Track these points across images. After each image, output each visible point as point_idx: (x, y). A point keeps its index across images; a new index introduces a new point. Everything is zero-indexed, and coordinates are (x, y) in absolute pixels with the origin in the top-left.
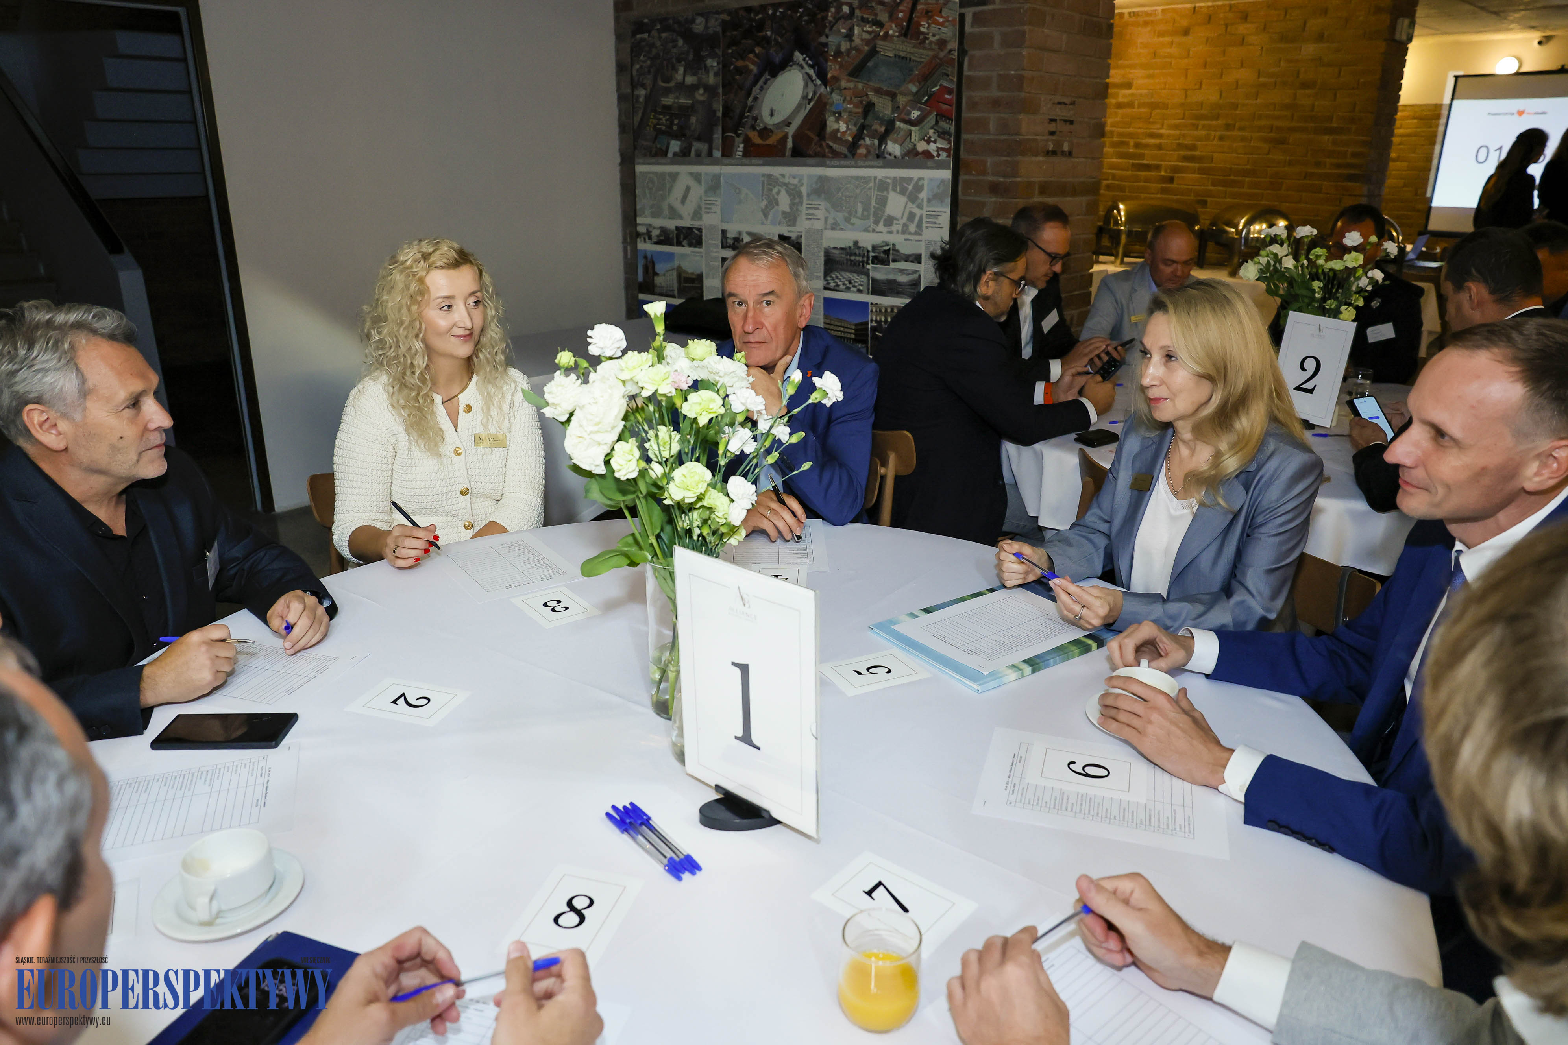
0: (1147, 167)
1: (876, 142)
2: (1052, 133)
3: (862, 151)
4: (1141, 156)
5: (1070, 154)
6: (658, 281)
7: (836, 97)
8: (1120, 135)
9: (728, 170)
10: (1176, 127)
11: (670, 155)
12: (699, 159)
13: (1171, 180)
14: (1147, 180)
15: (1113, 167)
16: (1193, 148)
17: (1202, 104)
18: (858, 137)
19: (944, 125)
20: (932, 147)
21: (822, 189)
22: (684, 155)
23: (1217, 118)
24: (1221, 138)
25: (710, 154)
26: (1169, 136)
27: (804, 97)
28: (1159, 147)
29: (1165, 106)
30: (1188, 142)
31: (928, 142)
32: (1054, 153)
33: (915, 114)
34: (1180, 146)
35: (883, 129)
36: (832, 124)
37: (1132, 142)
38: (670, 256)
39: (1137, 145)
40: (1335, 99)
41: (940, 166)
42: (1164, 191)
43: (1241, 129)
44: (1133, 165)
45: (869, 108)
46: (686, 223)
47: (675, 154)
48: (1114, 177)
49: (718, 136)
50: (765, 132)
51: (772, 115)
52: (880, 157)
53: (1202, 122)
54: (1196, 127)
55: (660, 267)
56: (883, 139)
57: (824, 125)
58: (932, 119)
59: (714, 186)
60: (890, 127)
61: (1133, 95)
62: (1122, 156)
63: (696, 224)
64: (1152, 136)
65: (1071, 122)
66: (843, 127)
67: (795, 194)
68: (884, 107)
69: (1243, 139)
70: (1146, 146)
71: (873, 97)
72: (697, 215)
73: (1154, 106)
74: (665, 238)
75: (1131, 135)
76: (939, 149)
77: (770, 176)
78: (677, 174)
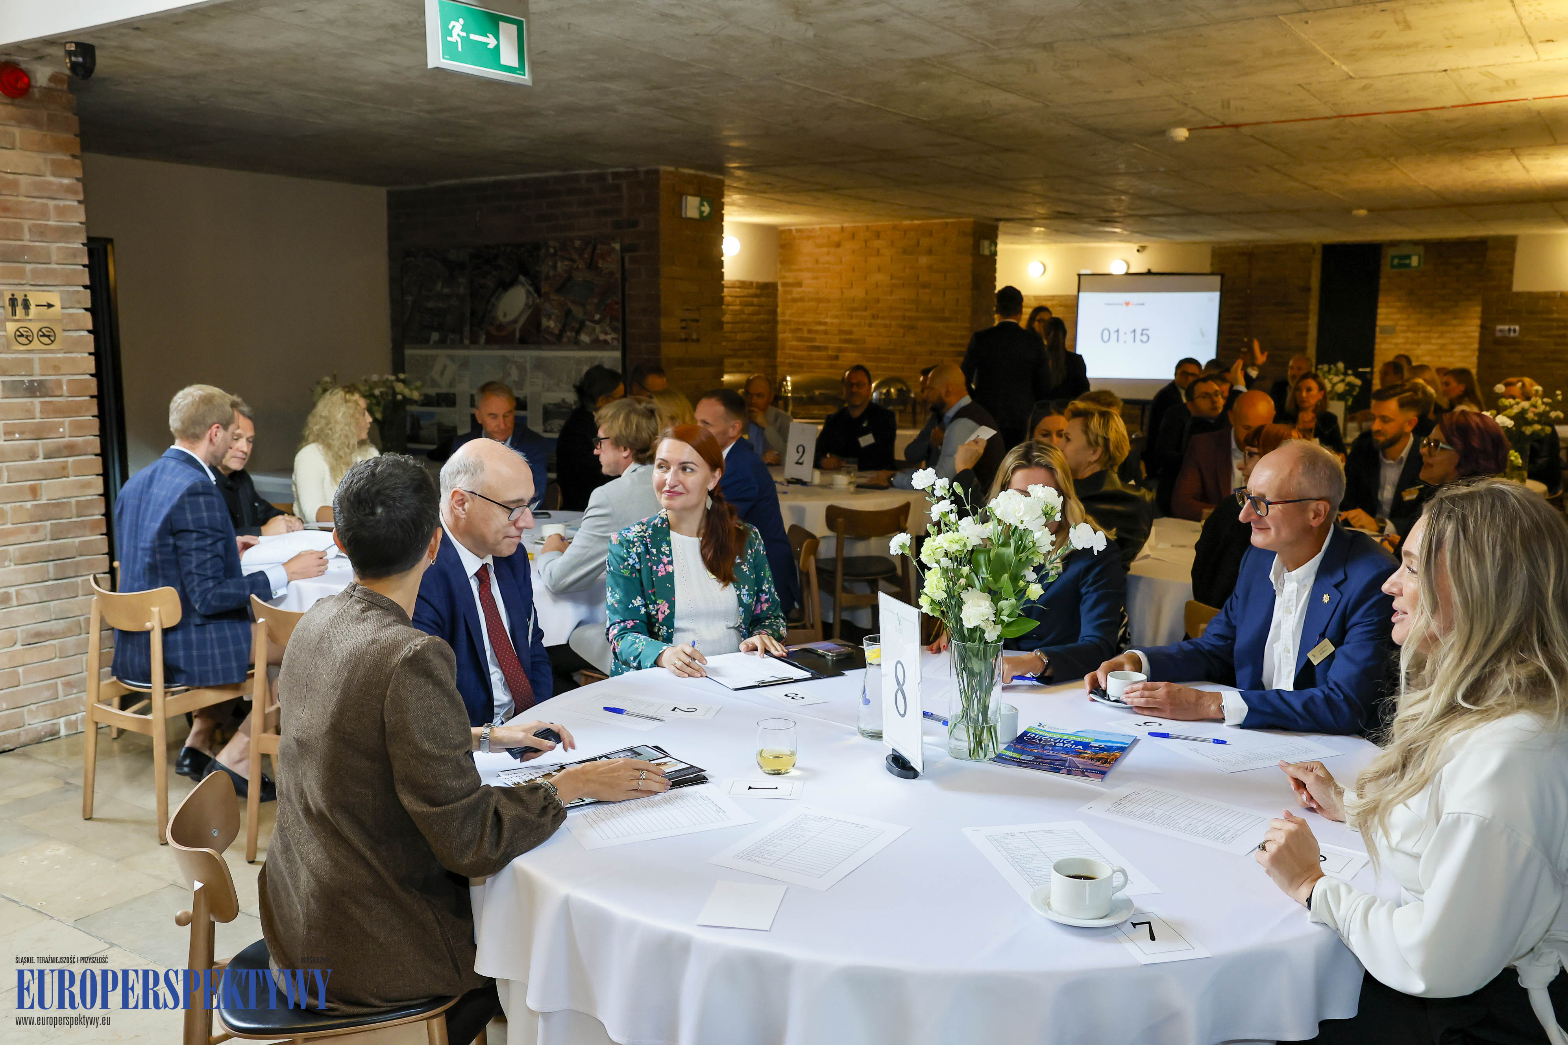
0: (818, 348)
1: (574, 334)
2: (683, 328)
3: (565, 340)
4: (813, 340)
5: (698, 340)
6: (424, 433)
7: (547, 306)
8: (798, 323)
9: (474, 353)
10: (837, 317)
11: (431, 342)
12: (453, 345)
13: (836, 358)
14: (819, 358)
15: (793, 348)
16: (850, 332)
17: (854, 300)
18: (562, 331)
19: (616, 324)
20: (608, 338)
21: (539, 365)
22: (442, 343)
23: (866, 309)
24: (870, 325)
25: (461, 341)
26: (832, 324)
27: (527, 305)
28: (826, 333)
29: (828, 301)
30: (846, 328)
31: (606, 334)
32: (686, 340)
33: (597, 317)
34: (841, 332)
35: (577, 326)
36: (545, 322)
37: (805, 329)
38: (431, 415)
39: (809, 331)
40: (944, 296)
41: (614, 349)
42: (831, 367)
43: (883, 318)
44: (808, 347)
45: (568, 312)
46: (444, 390)
47: (436, 342)
48: (794, 357)
49: (467, 329)
50: (500, 327)
51: (505, 315)
52: (577, 344)
53: (855, 313)
54: (852, 317)
55: (423, 423)
56: (578, 332)
57: (539, 324)
58: (608, 320)
59: (465, 364)
60: (582, 325)
61: (803, 292)
62: (801, 339)
63: (452, 391)
64: (820, 323)
65: (697, 321)
66: (552, 324)
67: (522, 368)
68: (577, 311)
69: (885, 326)
70: (816, 332)
71: (570, 305)
72: (452, 384)
73: (819, 300)
74: (428, 401)
75: (805, 323)
76: (613, 339)
77: (504, 357)
78: (436, 356)
